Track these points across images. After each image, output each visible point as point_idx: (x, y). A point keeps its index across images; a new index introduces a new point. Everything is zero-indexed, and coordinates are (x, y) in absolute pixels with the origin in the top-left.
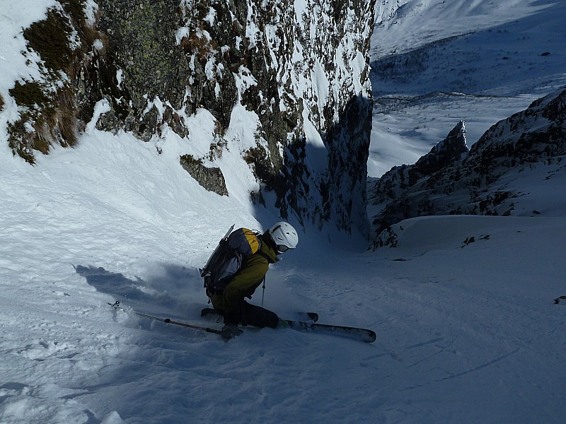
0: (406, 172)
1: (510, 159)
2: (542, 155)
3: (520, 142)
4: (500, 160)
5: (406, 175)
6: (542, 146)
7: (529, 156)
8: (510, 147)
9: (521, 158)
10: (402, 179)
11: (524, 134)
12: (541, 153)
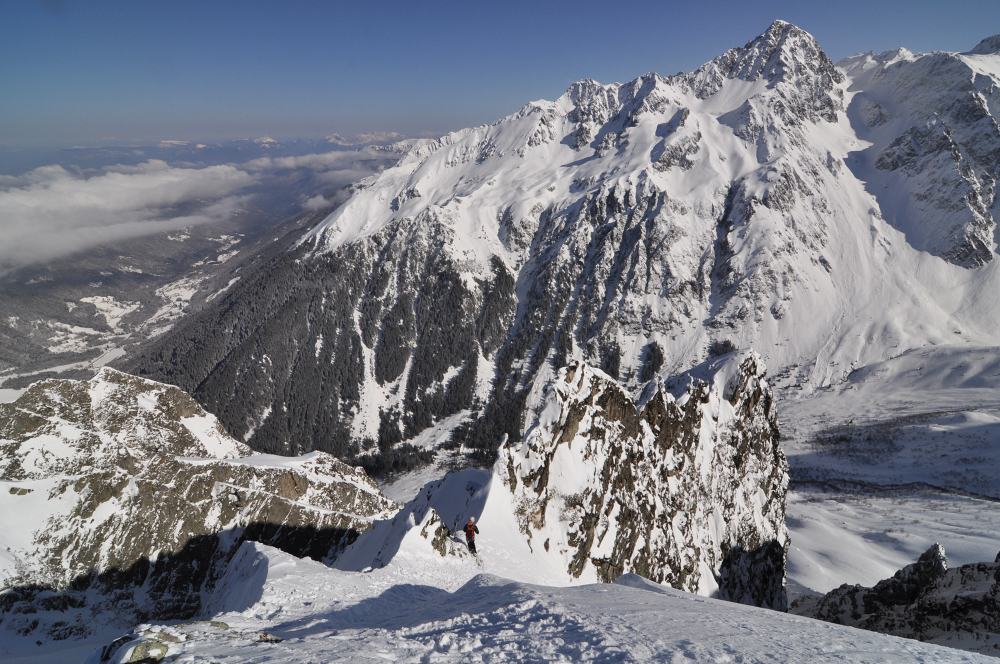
0: (859, 596)
1: (946, 621)
2: (979, 626)
3: (954, 604)
4: (935, 619)
5: (860, 602)
6: (977, 616)
7: (964, 623)
8: (943, 606)
9: (956, 623)
10: (855, 605)
11: (956, 597)
12: (977, 623)
